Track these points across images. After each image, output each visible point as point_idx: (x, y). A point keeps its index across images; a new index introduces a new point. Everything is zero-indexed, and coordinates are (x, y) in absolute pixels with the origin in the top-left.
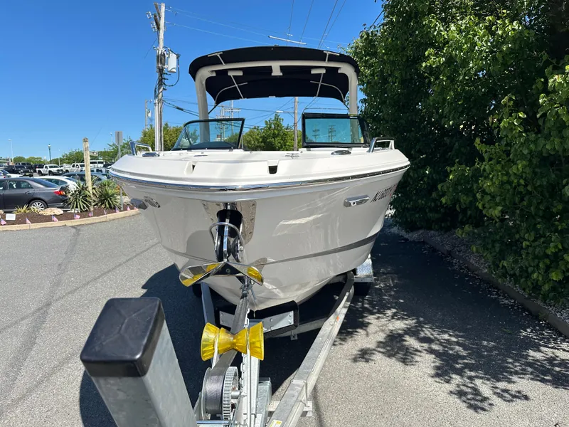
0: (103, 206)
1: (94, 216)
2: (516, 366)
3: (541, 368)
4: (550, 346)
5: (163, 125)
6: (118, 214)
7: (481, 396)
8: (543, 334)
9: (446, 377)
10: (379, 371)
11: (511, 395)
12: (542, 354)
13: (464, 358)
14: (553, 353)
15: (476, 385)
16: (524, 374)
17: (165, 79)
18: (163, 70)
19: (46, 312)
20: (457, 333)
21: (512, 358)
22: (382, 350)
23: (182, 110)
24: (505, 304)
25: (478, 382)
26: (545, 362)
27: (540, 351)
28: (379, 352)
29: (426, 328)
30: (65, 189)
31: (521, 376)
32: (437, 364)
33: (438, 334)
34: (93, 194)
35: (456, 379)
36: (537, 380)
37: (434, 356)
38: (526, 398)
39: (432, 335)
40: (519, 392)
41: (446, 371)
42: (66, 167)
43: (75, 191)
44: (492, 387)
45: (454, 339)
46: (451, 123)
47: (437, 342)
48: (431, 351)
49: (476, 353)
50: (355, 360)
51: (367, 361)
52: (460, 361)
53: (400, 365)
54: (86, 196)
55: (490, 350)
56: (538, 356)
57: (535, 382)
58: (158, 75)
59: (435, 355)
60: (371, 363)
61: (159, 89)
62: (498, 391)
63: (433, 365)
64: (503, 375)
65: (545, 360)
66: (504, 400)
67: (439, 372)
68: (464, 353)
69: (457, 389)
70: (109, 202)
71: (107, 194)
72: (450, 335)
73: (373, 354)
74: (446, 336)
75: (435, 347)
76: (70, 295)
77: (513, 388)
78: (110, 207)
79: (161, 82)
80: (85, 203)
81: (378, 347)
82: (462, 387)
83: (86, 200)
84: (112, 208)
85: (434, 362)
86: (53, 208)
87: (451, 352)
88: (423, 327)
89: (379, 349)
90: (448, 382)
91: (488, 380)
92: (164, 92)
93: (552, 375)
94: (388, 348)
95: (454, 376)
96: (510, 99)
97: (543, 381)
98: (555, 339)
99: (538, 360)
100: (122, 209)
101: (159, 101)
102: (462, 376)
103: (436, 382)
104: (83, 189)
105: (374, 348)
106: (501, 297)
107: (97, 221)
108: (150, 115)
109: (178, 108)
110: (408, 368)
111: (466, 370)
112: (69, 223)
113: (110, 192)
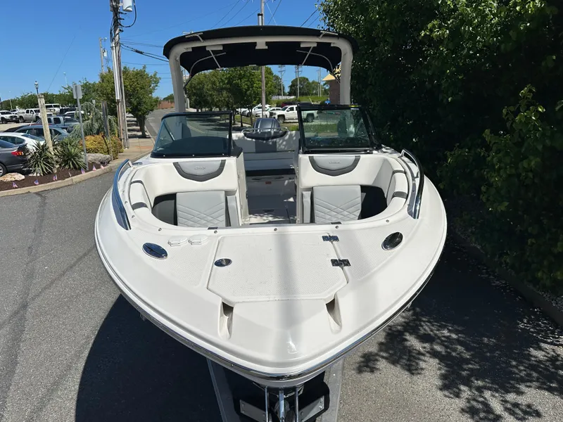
0: (67, 167)
1: (58, 179)
2: (521, 371)
3: (545, 372)
4: (549, 341)
5: (122, 69)
6: (84, 175)
7: (493, 413)
8: (540, 326)
9: (455, 389)
10: (386, 384)
11: (522, 410)
12: (543, 353)
13: (467, 361)
14: (554, 351)
15: (485, 398)
16: (531, 381)
17: (120, 19)
18: (117, 8)
19: (23, 318)
20: (456, 327)
21: (515, 360)
22: (385, 355)
23: (141, 53)
24: (496, 286)
25: (487, 394)
26: (548, 364)
27: (540, 349)
28: (383, 357)
29: (424, 322)
30: (23, 149)
31: (528, 384)
32: (443, 372)
33: (438, 330)
34: (55, 154)
35: (465, 391)
36: (544, 389)
37: (437, 361)
38: (538, 414)
39: (432, 331)
40: (529, 406)
41: (453, 381)
42: (20, 112)
43: (35, 153)
44: (502, 401)
45: (454, 336)
46: (450, 99)
47: (439, 341)
48: (434, 354)
49: (478, 354)
50: (360, 370)
51: (372, 370)
52: (465, 367)
53: (406, 374)
54: (48, 158)
55: (492, 349)
56: (539, 355)
57: (543, 392)
58: (112, 14)
59: (439, 359)
60: (377, 374)
61: (115, 31)
62: (509, 406)
63: (439, 372)
64: (510, 383)
65: (547, 361)
66: (517, 418)
67: (447, 382)
68: (467, 355)
69: (468, 405)
70: (73, 162)
71: (70, 154)
72: (450, 331)
73: (377, 360)
74: (446, 332)
75: (438, 348)
76: (47, 291)
77: (523, 400)
78: (75, 168)
79: (116, 23)
80: (47, 166)
81: (381, 350)
82: (472, 402)
83: (48, 162)
84: (77, 169)
85: (439, 369)
86: (13, 174)
87: (454, 354)
88: (421, 321)
89: (382, 354)
90: (457, 395)
91: (497, 391)
92: (121, 33)
93: (558, 382)
94: (391, 352)
95: (462, 387)
96: (530, 91)
97: (550, 390)
98: (553, 332)
99: (540, 362)
100: (88, 169)
101: (117, 44)
102: (470, 387)
103: (446, 396)
104: (43, 150)
105: (376, 351)
106: (492, 277)
107: (62, 185)
108: (105, 55)
109: (137, 51)
110: (415, 378)
111: (473, 379)
112: (32, 189)
113: (73, 151)
